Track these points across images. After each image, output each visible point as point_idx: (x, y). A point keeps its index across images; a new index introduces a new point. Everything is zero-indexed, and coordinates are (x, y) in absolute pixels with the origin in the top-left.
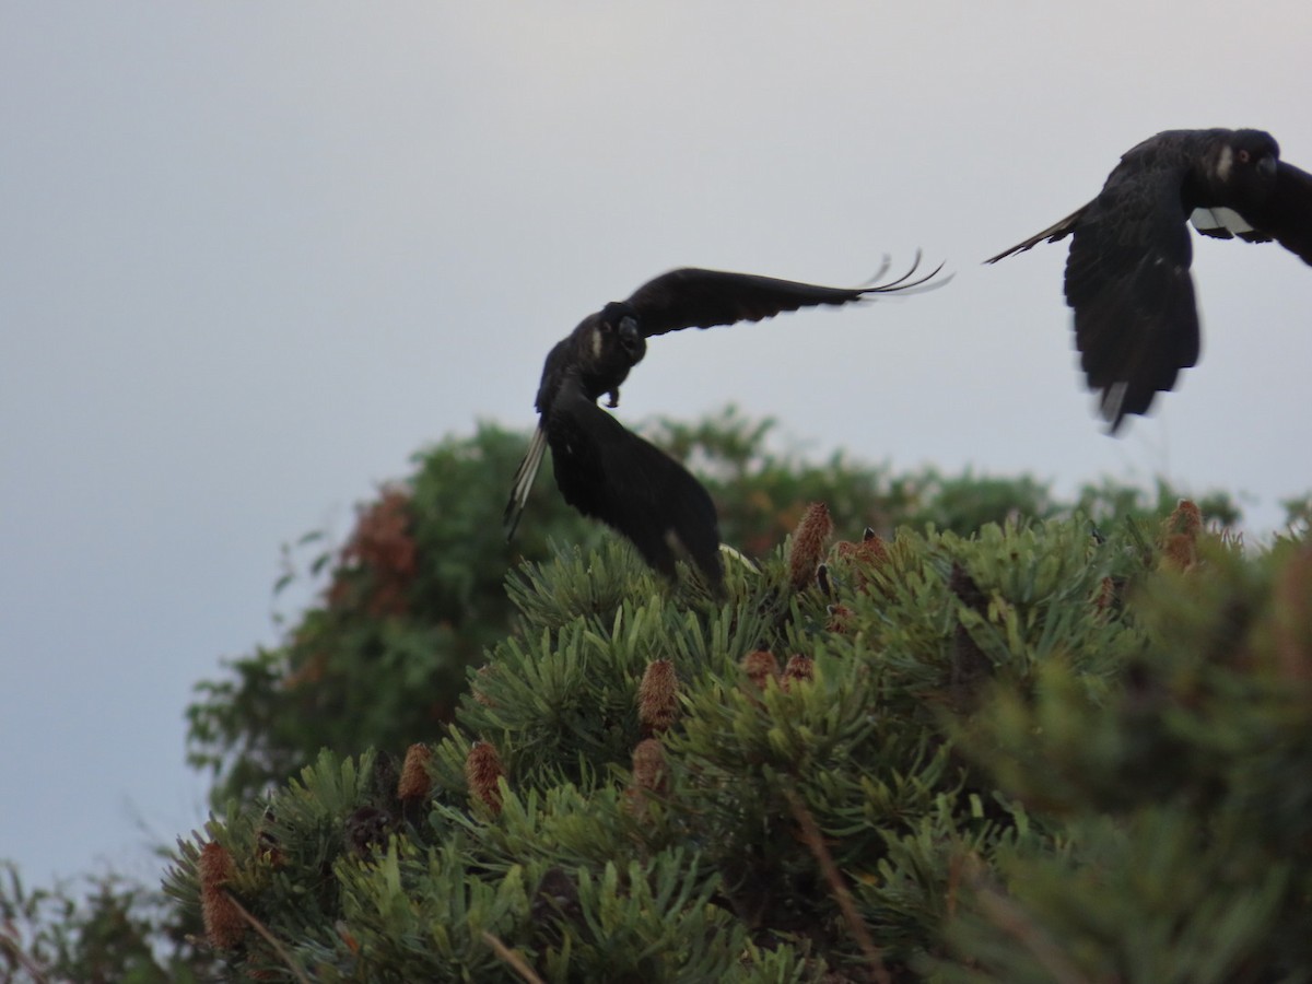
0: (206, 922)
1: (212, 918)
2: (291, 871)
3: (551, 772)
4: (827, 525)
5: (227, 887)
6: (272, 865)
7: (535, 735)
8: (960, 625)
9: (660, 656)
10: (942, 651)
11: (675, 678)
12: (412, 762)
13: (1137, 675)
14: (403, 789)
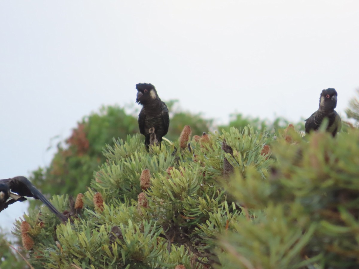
0: (23, 243)
1: (25, 242)
2: (46, 229)
3: (117, 201)
4: (190, 131)
5: (28, 233)
6: (41, 227)
7: (112, 190)
8: (225, 158)
9: (146, 168)
10: (221, 166)
11: (150, 174)
12: (78, 198)
13: (273, 170)
14: (76, 206)
